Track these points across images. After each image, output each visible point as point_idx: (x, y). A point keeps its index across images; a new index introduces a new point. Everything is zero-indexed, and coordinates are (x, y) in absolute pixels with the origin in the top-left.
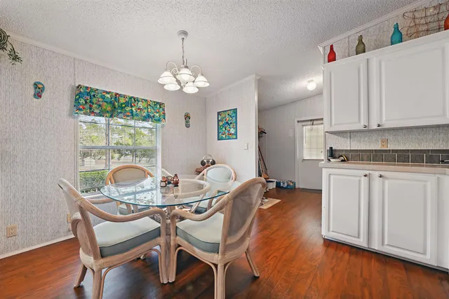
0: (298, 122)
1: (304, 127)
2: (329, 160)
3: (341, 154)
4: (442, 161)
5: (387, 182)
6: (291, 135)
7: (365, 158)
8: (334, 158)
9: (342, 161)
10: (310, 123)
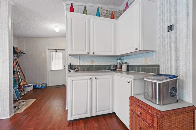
0: (48, 49)
1: (52, 53)
2: (70, 71)
3: (75, 67)
4: (108, 69)
5: (98, 81)
6: (44, 56)
7: (85, 69)
8: (72, 70)
9: (77, 71)
10: (55, 51)
